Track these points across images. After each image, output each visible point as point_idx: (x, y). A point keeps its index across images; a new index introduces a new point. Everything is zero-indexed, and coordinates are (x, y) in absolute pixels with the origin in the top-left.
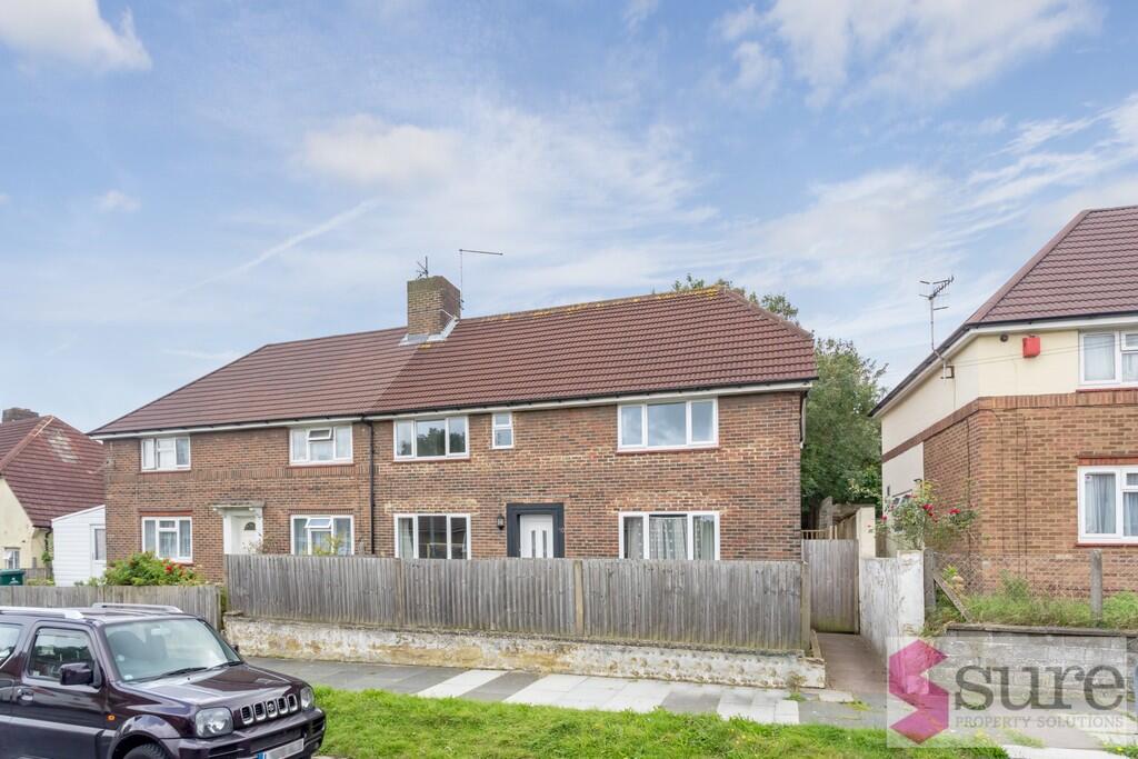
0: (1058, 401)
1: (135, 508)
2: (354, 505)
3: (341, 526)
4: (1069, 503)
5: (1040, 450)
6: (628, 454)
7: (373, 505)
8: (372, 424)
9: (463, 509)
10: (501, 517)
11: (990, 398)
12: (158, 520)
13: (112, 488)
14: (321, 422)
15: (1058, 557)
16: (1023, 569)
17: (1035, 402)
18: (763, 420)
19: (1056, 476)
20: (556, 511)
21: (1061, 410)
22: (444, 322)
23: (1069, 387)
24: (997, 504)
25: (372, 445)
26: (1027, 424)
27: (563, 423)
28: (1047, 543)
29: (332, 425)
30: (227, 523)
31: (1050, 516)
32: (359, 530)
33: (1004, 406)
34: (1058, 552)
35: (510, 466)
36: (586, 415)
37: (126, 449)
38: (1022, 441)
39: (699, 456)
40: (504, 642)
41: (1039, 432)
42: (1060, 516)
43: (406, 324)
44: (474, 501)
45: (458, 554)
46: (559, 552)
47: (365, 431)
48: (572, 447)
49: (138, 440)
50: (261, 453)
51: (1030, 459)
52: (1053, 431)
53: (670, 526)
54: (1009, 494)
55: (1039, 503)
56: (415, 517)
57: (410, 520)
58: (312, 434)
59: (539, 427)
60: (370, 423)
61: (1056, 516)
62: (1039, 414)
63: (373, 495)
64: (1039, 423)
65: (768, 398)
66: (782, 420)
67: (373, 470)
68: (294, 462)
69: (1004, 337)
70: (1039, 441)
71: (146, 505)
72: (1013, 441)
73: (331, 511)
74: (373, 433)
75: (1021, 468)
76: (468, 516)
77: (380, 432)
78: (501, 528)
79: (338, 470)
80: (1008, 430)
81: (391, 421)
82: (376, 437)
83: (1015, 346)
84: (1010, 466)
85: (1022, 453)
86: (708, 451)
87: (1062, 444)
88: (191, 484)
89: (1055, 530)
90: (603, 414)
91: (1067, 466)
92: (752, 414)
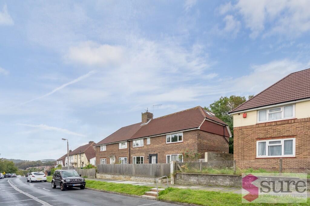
0: (252, 127)
1: (99, 157)
2: (127, 155)
3: (126, 159)
4: (254, 149)
5: (247, 138)
6: (168, 144)
7: (130, 155)
8: (130, 142)
9: (143, 155)
10: (148, 156)
11: (236, 127)
12: (102, 159)
13: (96, 154)
14: (123, 142)
15: (251, 161)
16: (243, 164)
17: (246, 127)
18: (191, 136)
19: (251, 143)
20: (156, 155)
21: (253, 129)
22: (148, 120)
23: (254, 123)
24: (237, 150)
25: (130, 145)
26: (244, 132)
27: (157, 139)
28: (248, 158)
29: (124, 142)
30: (111, 159)
31: (249, 152)
32: (128, 160)
33: (239, 129)
34: (251, 160)
35: (149, 147)
36: (161, 137)
37: (98, 148)
38: (243, 136)
39: (180, 144)
40: (124, 176)
41: (247, 134)
42: (252, 152)
43: (141, 122)
44: (144, 154)
45: (142, 163)
46: (157, 162)
47: (129, 142)
48: (159, 143)
49: (100, 146)
50: (115, 147)
51: (245, 140)
52: (250, 133)
53: (175, 157)
54: (240, 148)
55: (247, 149)
56: (136, 157)
57: (135, 158)
58: (122, 144)
59: (154, 140)
60: (129, 141)
61: (251, 152)
62: (247, 130)
63: (130, 153)
64: (247, 132)
65: (191, 132)
66: (194, 135)
67: (130, 149)
68: (119, 149)
69: (239, 114)
70: (247, 136)
71: (101, 157)
72: (241, 136)
73: (124, 157)
74: (130, 143)
75: (243, 142)
76: (143, 157)
77: (131, 142)
78: (148, 158)
79: (125, 150)
80: (240, 134)
81: (132, 141)
82: (130, 144)
83: (241, 115)
84: (240, 142)
85: (243, 139)
86: (181, 142)
87: (253, 136)
88: (106, 153)
89: (250, 155)
90: (164, 137)
91: (254, 141)
92: (189, 135)
